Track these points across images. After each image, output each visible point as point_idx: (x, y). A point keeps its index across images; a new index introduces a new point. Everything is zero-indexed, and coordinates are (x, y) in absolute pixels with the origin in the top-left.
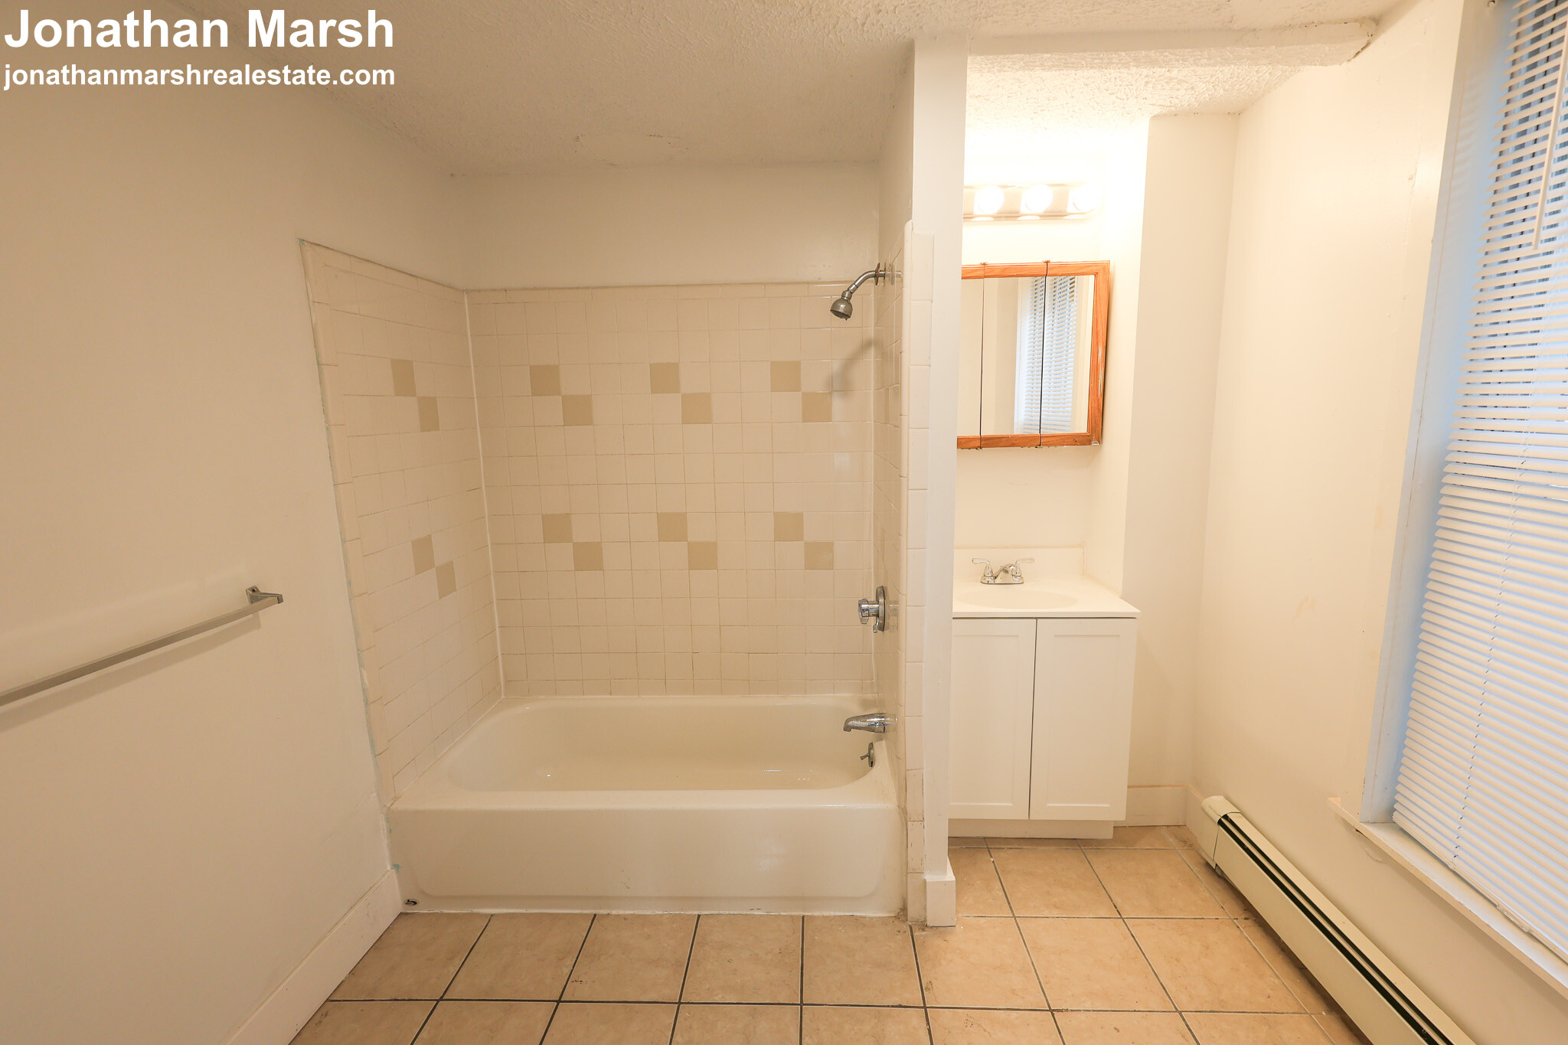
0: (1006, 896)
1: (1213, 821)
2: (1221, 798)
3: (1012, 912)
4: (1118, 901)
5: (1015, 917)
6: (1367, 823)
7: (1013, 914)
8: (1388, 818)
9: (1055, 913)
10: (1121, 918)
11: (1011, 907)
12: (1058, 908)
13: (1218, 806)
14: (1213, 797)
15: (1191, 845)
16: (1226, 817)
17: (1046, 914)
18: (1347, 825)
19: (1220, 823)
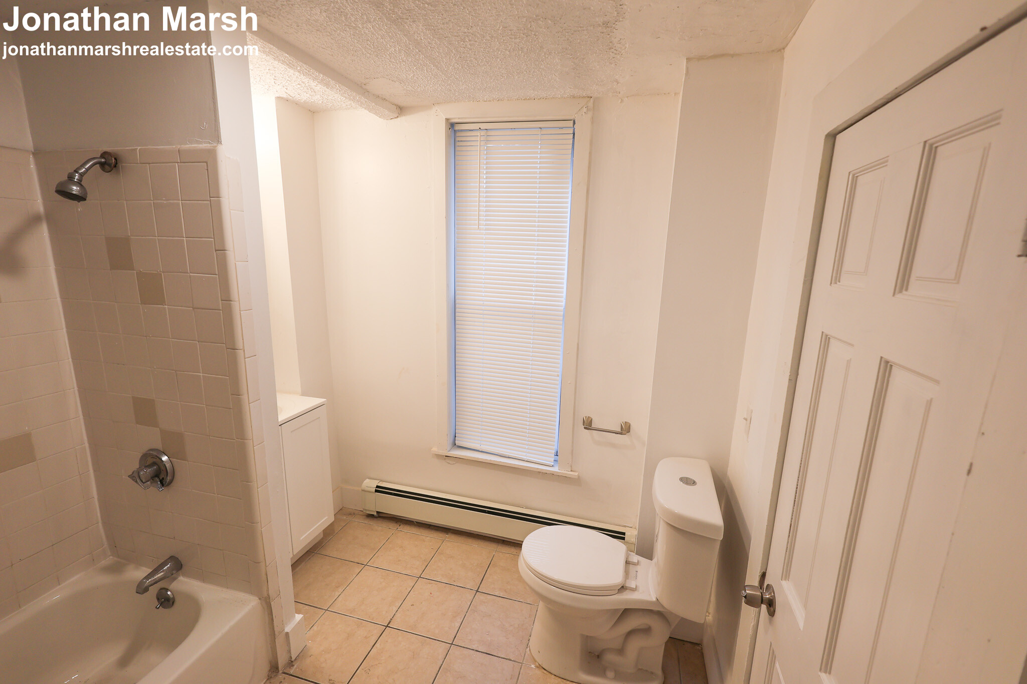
0: (310, 606)
1: (373, 492)
2: (367, 480)
3: (323, 609)
4: (356, 560)
5: (327, 610)
6: (449, 451)
7: (325, 610)
8: (454, 445)
9: (340, 590)
10: (365, 565)
11: (319, 608)
12: (339, 587)
13: (370, 484)
14: (365, 482)
15: (354, 514)
16: (377, 487)
17: (337, 594)
18: (439, 456)
19: (376, 491)
